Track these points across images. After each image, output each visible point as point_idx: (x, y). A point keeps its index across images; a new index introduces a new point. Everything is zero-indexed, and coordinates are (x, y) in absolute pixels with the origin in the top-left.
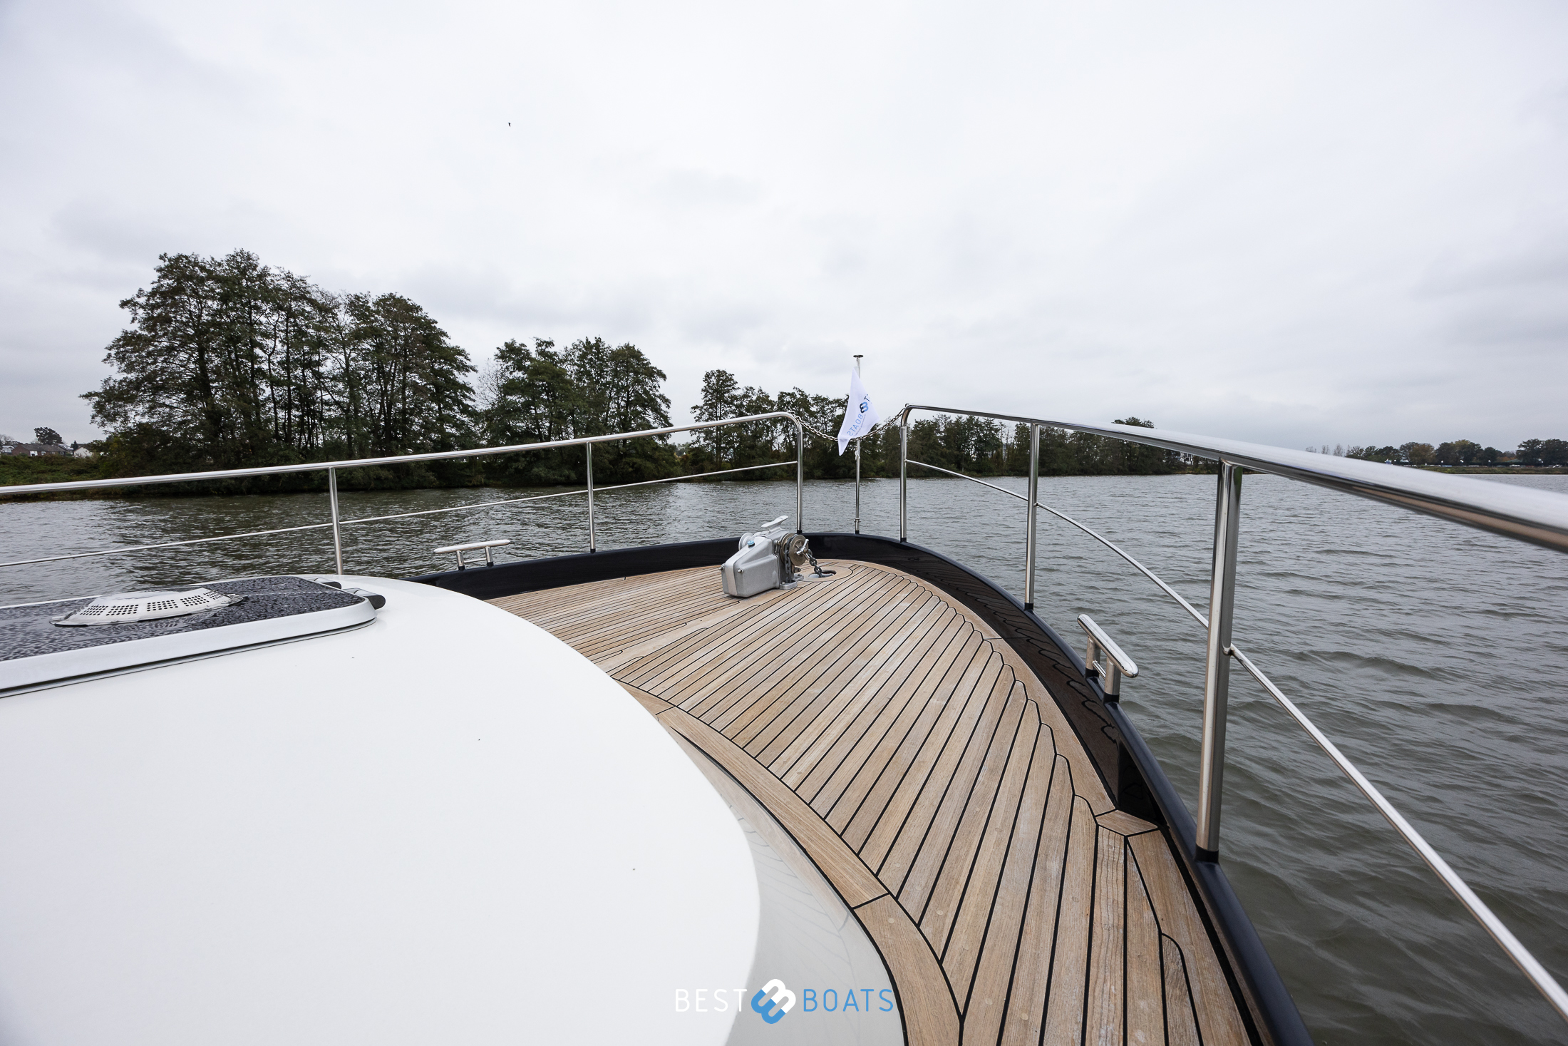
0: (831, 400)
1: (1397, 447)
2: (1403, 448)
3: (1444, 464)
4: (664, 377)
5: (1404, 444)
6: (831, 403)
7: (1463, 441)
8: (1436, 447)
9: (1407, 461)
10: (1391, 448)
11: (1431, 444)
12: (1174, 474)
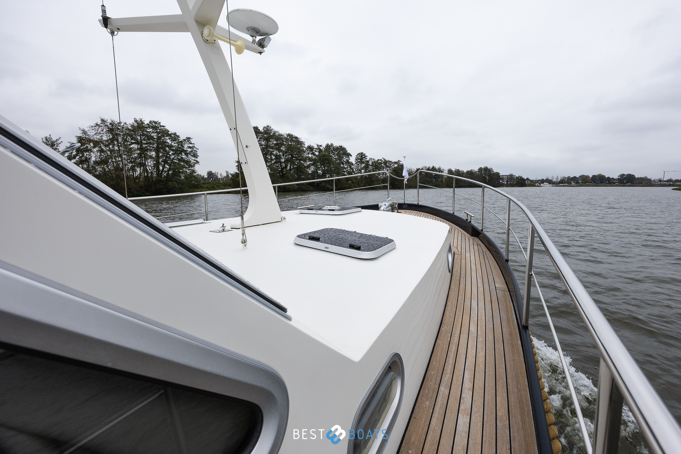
0: (393, 162)
1: (578, 176)
2: (580, 177)
3: (593, 183)
4: (351, 156)
5: (580, 175)
6: (393, 163)
7: (600, 174)
8: (591, 177)
9: (581, 182)
10: (576, 177)
11: (589, 175)
12: (500, 187)
